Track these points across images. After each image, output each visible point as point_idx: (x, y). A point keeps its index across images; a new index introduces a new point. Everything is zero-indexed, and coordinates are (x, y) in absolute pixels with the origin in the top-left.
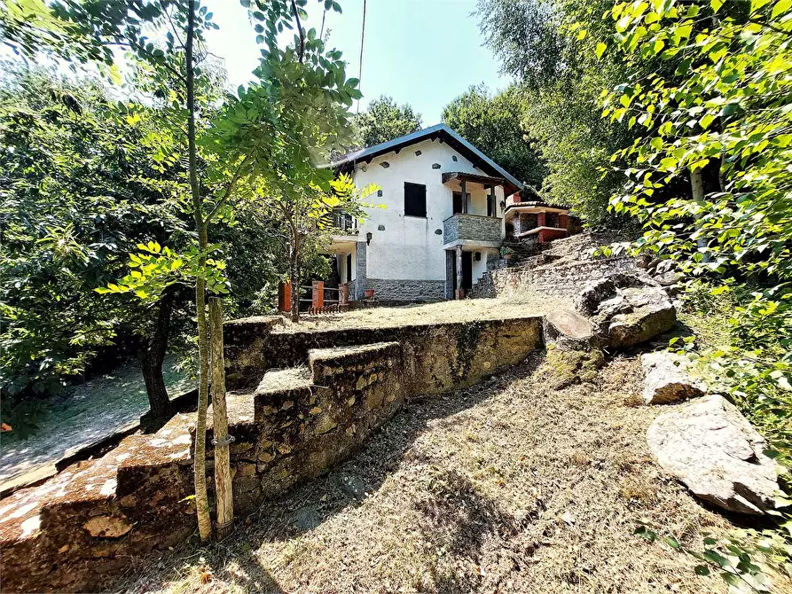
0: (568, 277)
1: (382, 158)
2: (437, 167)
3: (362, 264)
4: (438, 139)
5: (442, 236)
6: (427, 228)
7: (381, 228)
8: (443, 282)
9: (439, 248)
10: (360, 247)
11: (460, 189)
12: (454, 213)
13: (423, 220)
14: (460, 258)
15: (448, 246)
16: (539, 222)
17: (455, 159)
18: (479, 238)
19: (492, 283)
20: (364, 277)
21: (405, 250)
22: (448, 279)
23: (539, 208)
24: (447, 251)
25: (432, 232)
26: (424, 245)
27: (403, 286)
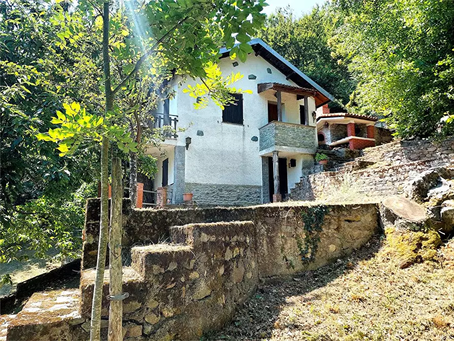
0: (387, 178)
2: (253, 77)
3: (181, 168)
4: (254, 53)
5: (257, 144)
6: (244, 135)
7: (200, 133)
8: (259, 187)
9: (255, 155)
10: (180, 151)
11: (275, 100)
12: (270, 120)
13: (240, 127)
14: (277, 164)
15: (264, 152)
16: (349, 131)
17: (269, 71)
18: (294, 145)
19: (310, 187)
20: (182, 181)
21: (222, 155)
22: (264, 183)
23: (349, 118)
24: (263, 157)
25: (248, 139)
26: (241, 151)
27: (221, 190)
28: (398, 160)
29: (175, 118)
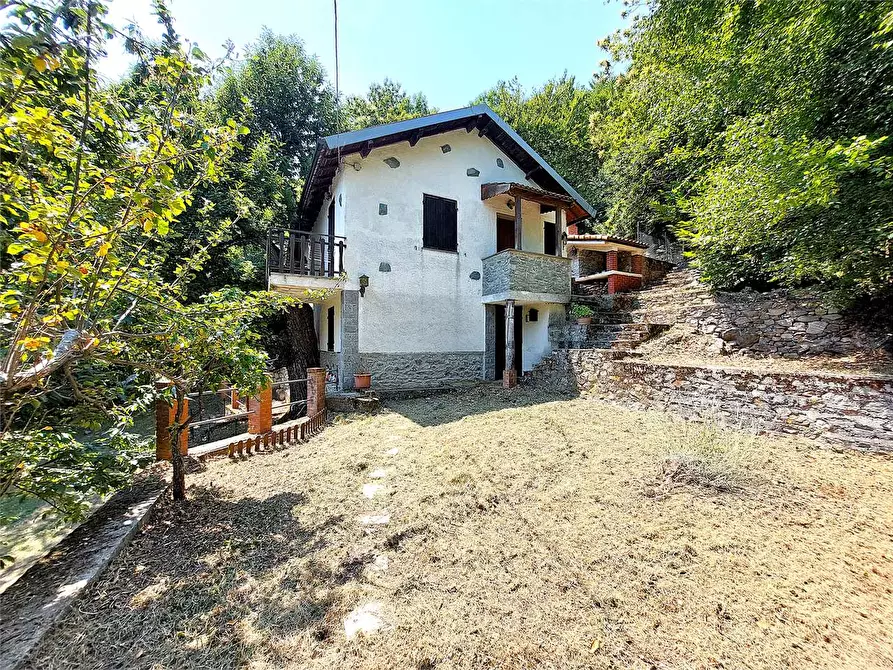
1: (388, 151)
2: (474, 173)
3: (352, 329)
4: (476, 130)
5: (479, 284)
6: (458, 270)
7: (385, 268)
8: (481, 354)
9: (475, 302)
10: (351, 298)
12: (501, 247)
13: (451, 257)
14: (512, 321)
15: (491, 299)
16: (609, 264)
17: (500, 164)
18: (539, 289)
20: (355, 350)
21: (423, 303)
22: (488, 349)
23: (611, 244)
24: (488, 307)
25: (465, 275)
26: (453, 296)
27: (419, 362)
28: (712, 323)
29: (341, 242)
